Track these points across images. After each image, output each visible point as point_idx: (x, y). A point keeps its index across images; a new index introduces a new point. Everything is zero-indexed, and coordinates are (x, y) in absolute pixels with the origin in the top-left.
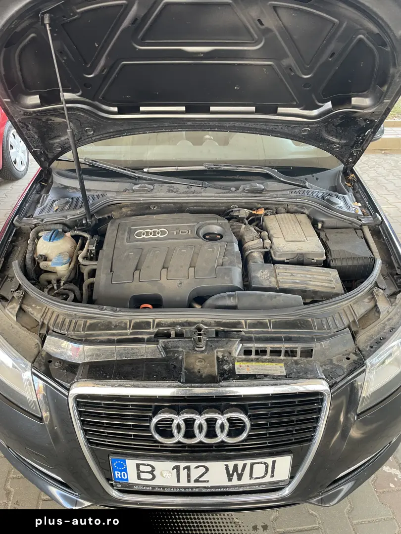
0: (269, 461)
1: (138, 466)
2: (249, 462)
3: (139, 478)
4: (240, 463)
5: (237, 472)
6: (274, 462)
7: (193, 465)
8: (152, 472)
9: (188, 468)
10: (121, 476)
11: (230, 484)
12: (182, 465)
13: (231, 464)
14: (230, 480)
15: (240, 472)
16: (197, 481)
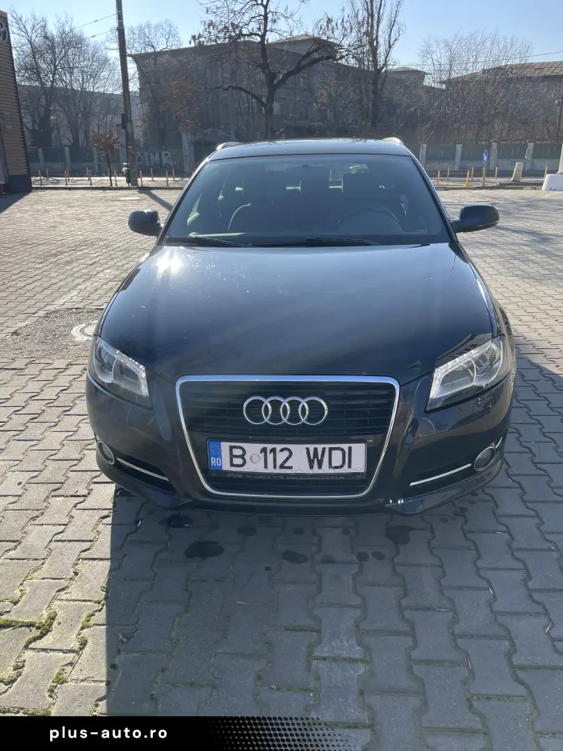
0: (345, 446)
1: (231, 448)
2: (327, 446)
3: (232, 465)
4: (320, 447)
5: (318, 458)
6: (350, 449)
7: (279, 447)
8: (242, 457)
9: (273, 450)
10: (216, 462)
11: (311, 472)
12: (269, 446)
13: (312, 447)
14: (311, 467)
15: (320, 458)
16: (282, 467)
